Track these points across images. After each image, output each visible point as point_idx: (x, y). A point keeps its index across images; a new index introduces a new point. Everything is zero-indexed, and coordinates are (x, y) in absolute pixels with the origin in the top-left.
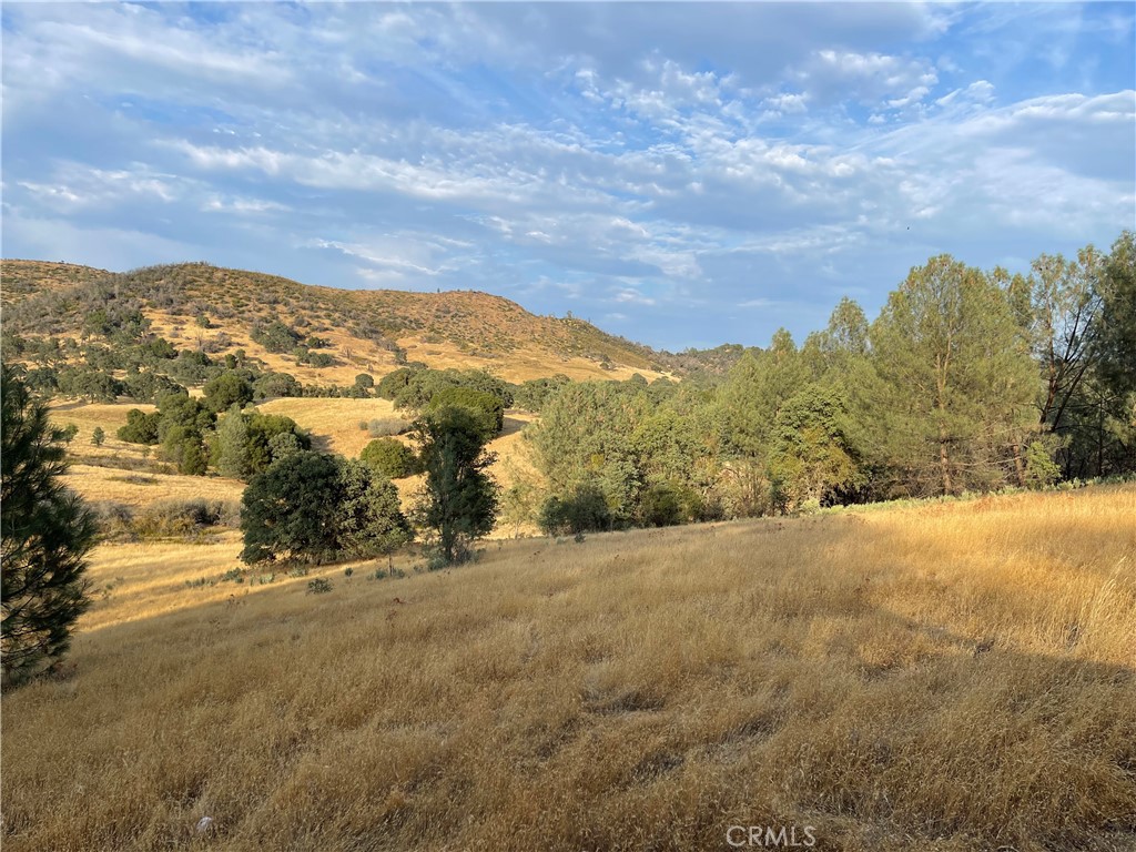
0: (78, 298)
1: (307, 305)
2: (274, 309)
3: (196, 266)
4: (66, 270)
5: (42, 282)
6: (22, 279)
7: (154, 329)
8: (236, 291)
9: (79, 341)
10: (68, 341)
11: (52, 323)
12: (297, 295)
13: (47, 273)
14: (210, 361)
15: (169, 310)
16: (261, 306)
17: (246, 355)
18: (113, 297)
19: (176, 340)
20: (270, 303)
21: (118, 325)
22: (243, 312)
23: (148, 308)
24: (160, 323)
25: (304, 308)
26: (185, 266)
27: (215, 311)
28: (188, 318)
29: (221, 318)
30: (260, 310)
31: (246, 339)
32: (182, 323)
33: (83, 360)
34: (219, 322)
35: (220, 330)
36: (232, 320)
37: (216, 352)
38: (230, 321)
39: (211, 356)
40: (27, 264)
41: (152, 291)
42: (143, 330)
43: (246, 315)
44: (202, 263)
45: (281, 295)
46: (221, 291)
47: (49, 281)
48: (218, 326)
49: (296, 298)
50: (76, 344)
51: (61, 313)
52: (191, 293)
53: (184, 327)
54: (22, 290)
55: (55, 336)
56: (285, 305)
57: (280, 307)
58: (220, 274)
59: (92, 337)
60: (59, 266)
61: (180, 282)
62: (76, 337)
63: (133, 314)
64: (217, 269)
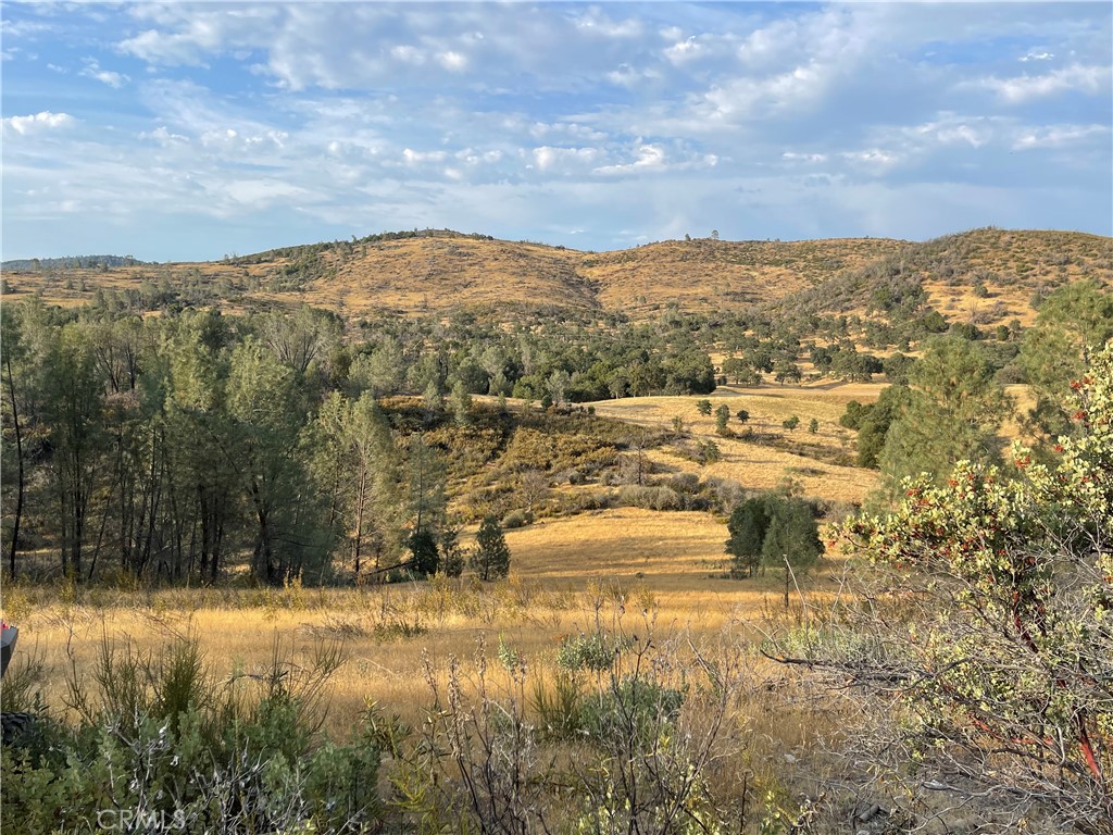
0: (868, 277)
1: (1105, 262)
2: (1065, 270)
3: (982, 232)
4: (870, 245)
5: (848, 258)
6: (831, 258)
7: (932, 302)
8: (1022, 255)
9: (863, 317)
10: (854, 318)
11: (844, 301)
12: (1094, 252)
13: (852, 249)
14: (981, 333)
15: (949, 281)
16: (1049, 268)
17: (1021, 325)
18: (898, 272)
19: (951, 312)
20: (1060, 264)
21: (898, 300)
22: (1027, 277)
23: (929, 281)
24: (938, 295)
25: (1101, 267)
26: (971, 233)
27: (995, 279)
28: (966, 288)
29: (1001, 286)
30: (1048, 273)
31: (1025, 307)
32: (960, 293)
33: (863, 335)
34: (998, 290)
35: (999, 299)
36: (1013, 286)
37: (990, 322)
38: (1011, 288)
39: (981, 327)
40: (837, 243)
41: (935, 263)
42: (920, 304)
43: (1029, 281)
44: (990, 228)
45: (1075, 254)
46: (1006, 256)
47: (854, 256)
48: (996, 295)
49: (1092, 255)
50: (860, 320)
51: (852, 292)
52: (973, 261)
53: (961, 298)
54: (831, 268)
55: (844, 314)
56: (1079, 265)
57: (1072, 268)
58: (1007, 238)
59: (875, 313)
60: (863, 241)
61: (963, 251)
62: (861, 314)
63: (913, 288)
64: (1004, 232)
